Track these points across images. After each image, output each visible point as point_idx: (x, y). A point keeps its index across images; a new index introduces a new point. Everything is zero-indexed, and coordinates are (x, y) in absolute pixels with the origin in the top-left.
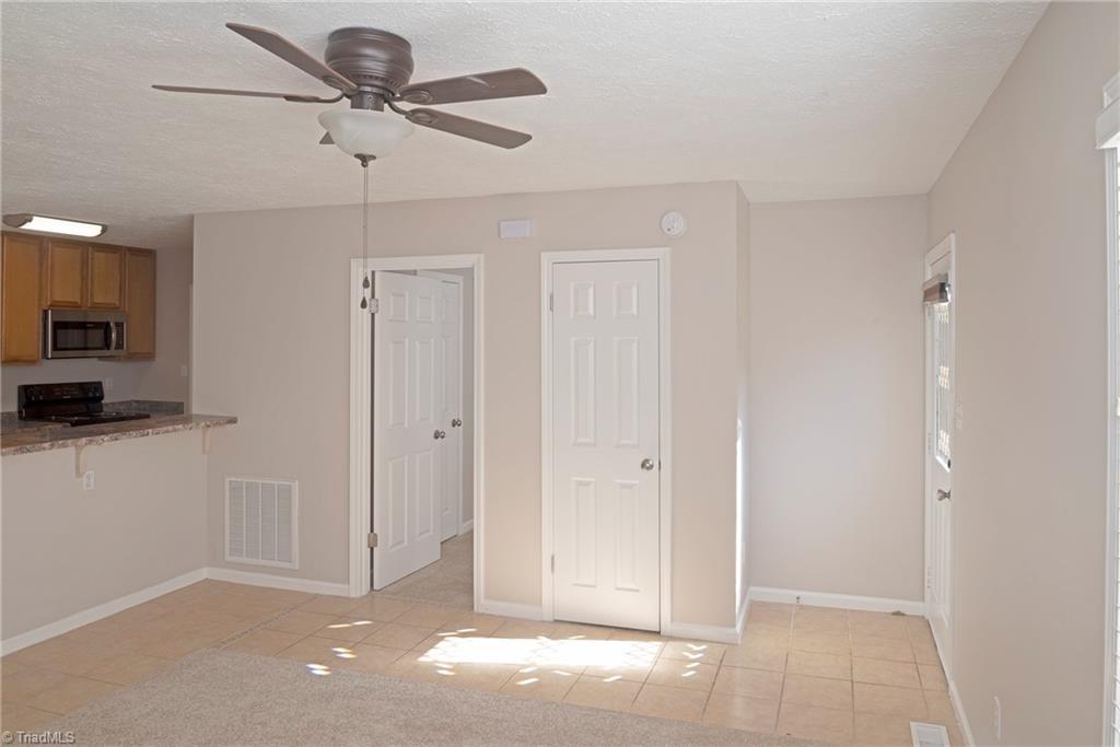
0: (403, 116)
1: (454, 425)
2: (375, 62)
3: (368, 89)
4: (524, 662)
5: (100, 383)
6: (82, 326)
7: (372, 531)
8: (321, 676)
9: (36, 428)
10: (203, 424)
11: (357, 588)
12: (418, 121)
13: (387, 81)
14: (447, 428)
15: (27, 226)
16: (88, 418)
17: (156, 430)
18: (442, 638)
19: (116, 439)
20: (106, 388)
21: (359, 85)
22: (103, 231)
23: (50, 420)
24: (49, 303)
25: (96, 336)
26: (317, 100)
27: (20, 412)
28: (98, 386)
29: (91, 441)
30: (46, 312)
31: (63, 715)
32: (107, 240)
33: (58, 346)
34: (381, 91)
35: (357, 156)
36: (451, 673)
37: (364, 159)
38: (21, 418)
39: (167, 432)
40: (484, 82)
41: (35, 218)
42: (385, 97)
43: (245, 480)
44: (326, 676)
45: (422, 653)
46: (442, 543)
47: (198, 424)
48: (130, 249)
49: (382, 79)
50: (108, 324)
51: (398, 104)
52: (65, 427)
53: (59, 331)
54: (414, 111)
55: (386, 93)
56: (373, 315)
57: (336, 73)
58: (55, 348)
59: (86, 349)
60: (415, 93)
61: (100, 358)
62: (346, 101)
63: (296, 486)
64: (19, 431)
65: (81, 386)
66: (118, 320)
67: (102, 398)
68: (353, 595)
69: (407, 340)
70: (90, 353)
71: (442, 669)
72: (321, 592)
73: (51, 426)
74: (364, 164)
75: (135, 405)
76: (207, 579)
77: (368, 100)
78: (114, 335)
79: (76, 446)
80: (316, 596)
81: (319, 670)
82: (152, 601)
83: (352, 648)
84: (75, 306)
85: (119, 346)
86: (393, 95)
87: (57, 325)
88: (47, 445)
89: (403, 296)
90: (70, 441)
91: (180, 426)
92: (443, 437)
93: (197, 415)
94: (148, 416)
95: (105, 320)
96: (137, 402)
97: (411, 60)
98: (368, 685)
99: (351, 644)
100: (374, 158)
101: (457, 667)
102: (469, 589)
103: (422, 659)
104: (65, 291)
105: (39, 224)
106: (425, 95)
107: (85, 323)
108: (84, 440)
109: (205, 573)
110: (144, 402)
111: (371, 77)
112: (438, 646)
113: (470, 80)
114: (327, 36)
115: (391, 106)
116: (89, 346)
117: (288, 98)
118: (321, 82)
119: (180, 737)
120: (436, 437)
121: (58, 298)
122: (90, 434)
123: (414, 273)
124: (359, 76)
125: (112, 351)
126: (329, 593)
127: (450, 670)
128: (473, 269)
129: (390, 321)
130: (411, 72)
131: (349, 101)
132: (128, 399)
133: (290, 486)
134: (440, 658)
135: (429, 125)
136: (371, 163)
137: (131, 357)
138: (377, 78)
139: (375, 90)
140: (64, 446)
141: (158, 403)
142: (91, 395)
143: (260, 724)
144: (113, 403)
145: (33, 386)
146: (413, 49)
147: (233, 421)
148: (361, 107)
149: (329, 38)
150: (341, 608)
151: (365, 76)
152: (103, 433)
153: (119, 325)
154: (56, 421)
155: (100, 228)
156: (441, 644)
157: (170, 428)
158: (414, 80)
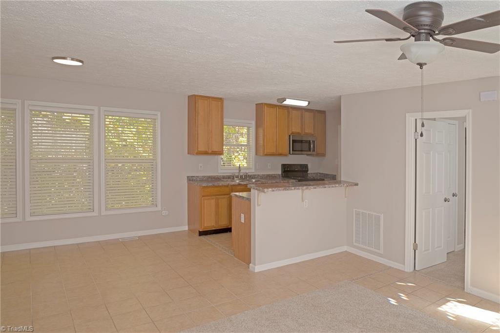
0: (439, 42)
1: (453, 196)
2: (426, 17)
3: (423, 31)
4: (492, 323)
5: (307, 165)
6: (301, 142)
7: (415, 242)
8: (394, 305)
9: (286, 180)
10: (345, 185)
11: (408, 268)
12: (446, 44)
13: (432, 26)
14: (450, 197)
15: (285, 103)
16: (303, 179)
17: (330, 186)
18: (449, 301)
19: (315, 188)
20: (309, 167)
21: (419, 30)
22: (309, 104)
23: (291, 178)
24: (291, 132)
25: (306, 146)
26: (400, 39)
27: (282, 174)
28: (306, 166)
29: (307, 188)
30: (290, 136)
31: (298, 295)
32: (309, 108)
33: (294, 149)
34: (429, 31)
35: (418, 64)
36: (454, 319)
37: (421, 65)
38: (282, 176)
39: (333, 187)
40: (483, 20)
41: (287, 99)
42: (431, 34)
43: (367, 212)
44: (396, 305)
45: (440, 306)
46: (448, 253)
47: (344, 185)
48: (317, 111)
49: (430, 25)
50: (310, 141)
51: (437, 37)
52: (296, 182)
53: (294, 144)
54: (444, 39)
55: (431, 32)
56: (416, 140)
57: (410, 25)
58: (293, 150)
59: (302, 151)
60: (446, 30)
61: (307, 155)
62: (413, 38)
63: (382, 216)
64: (282, 181)
65: (301, 165)
66: (314, 140)
67: (308, 171)
68: (406, 270)
69: (431, 153)
70: (303, 152)
71: (450, 316)
72: (392, 266)
73: (292, 181)
74: (421, 68)
75: (319, 174)
76: (346, 251)
77: (423, 36)
78: (312, 146)
79: (302, 189)
80: (390, 267)
81: (393, 302)
82: (326, 256)
83: (407, 295)
84: (299, 133)
85: (314, 151)
86: (434, 32)
87: (294, 141)
88: (293, 188)
89: (430, 131)
90: (300, 187)
91: (337, 185)
92: (448, 201)
93: (343, 181)
94: (323, 180)
95: (308, 140)
96: (320, 173)
97: (443, 13)
98: (414, 315)
99: (407, 293)
100: (426, 64)
101: (457, 317)
102: (463, 279)
103: (439, 309)
104: (296, 128)
105: (289, 102)
106: (451, 30)
107: (302, 141)
108: (305, 187)
109: (345, 248)
110: (322, 174)
111: (424, 25)
112: (447, 304)
113: (476, 20)
114: (403, 8)
115: (433, 38)
116: (303, 150)
117: (387, 40)
118: (403, 31)
119: (339, 316)
120: (445, 201)
121: (293, 131)
122: (306, 185)
123: (434, 119)
124: (418, 25)
125: (311, 152)
126: (395, 267)
127: (454, 318)
128: (466, 117)
129: (424, 143)
130: (443, 20)
131: (414, 38)
132: (316, 172)
133: (380, 216)
134: (448, 310)
135: (451, 45)
136: (424, 67)
137: (318, 155)
138: (427, 25)
139: (426, 31)
140: (298, 189)
141: (327, 175)
142: (304, 169)
143: (370, 319)
144: (311, 173)
145: (286, 164)
146: (443, 9)
147: (357, 185)
148: (419, 40)
149: (404, 10)
150: (402, 276)
151: (421, 25)
152: (310, 185)
153: (314, 142)
154: (293, 179)
155: (307, 102)
156: (449, 304)
157: (334, 185)
158: (445, 23)
